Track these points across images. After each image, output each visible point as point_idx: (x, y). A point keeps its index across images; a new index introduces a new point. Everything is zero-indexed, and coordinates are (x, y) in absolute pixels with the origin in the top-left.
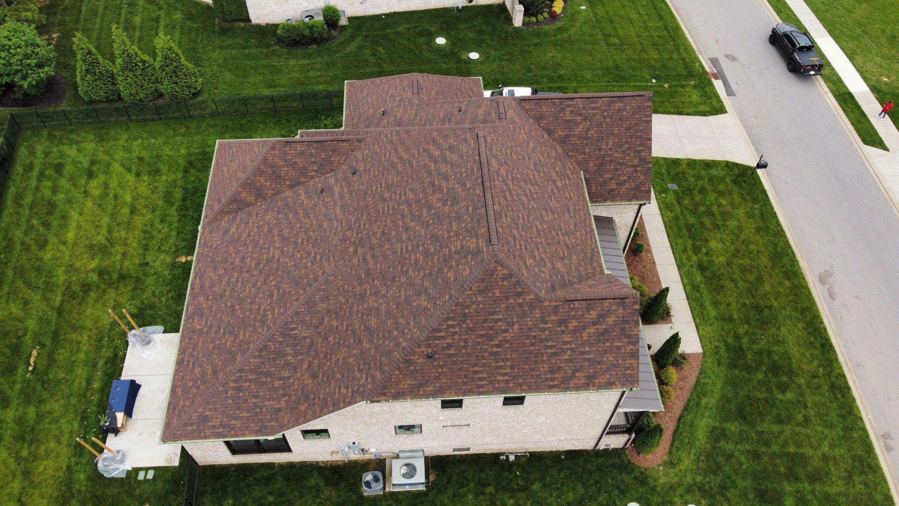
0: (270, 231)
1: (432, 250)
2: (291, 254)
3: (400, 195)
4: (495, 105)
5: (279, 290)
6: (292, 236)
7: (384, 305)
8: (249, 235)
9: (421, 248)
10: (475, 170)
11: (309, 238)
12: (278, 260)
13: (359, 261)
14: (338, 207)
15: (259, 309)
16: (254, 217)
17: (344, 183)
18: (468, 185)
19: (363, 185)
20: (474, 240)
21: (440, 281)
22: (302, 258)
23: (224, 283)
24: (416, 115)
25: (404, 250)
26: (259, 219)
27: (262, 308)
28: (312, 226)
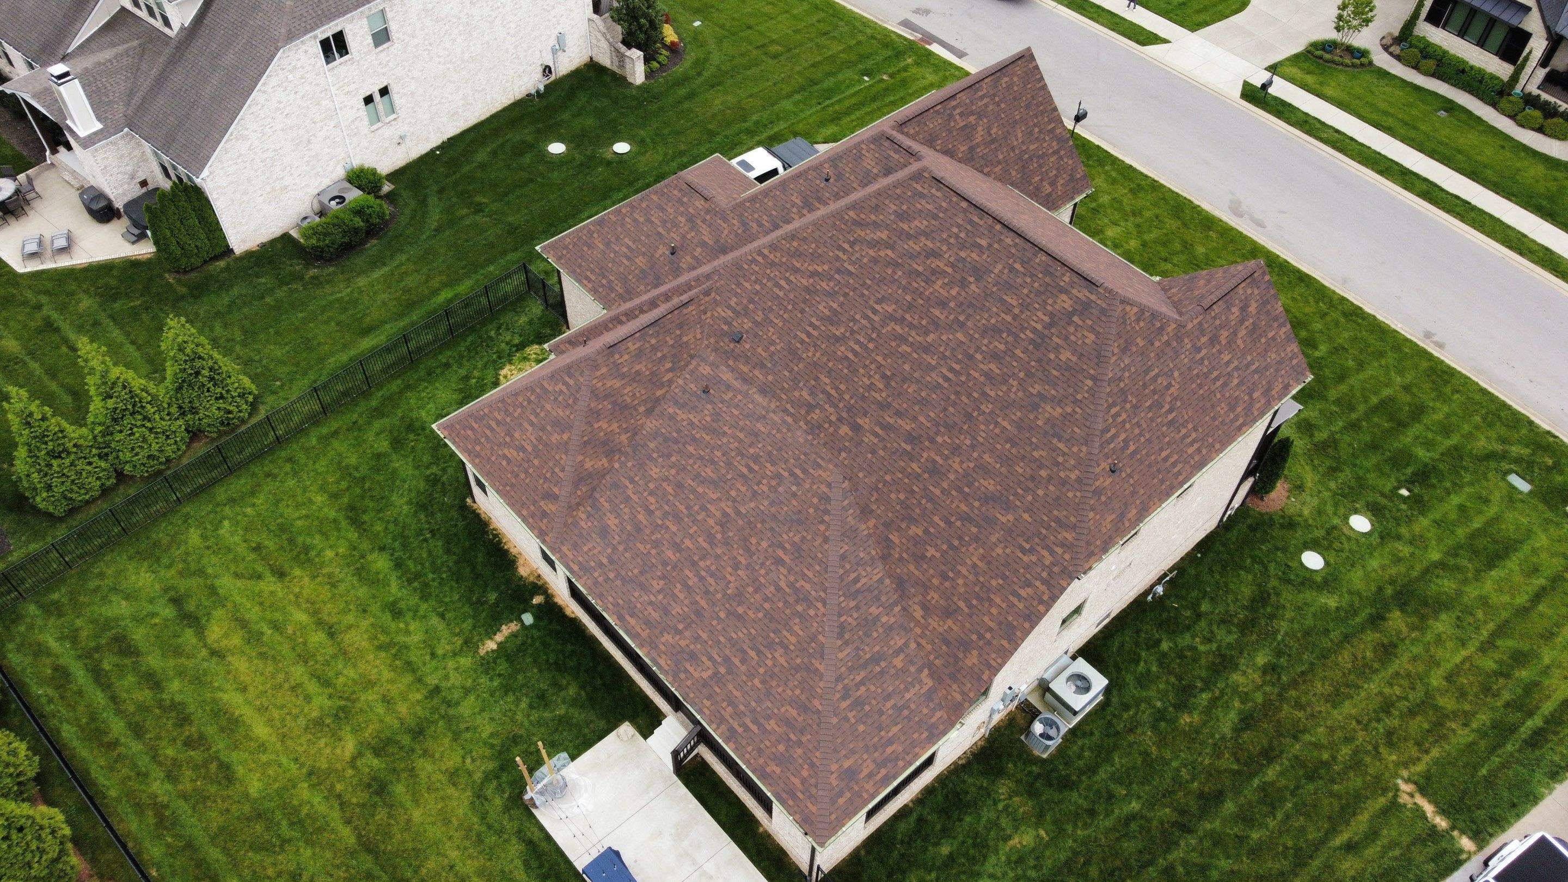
0: (679, 486)
1: (1002, 347)
2: (749, 494)
3: (866, 317)
4: (887, 144)
5: (784, 549)
6: (724, 471)
7: (986, 457)
8: (650, 513)
9: (979, 356)
10: (976, 219)
11: (756, 458)
12: (738, 513)
13: (876, 435)
14: (756, 396)
15: (778, 589)
16: (631, 486)
17: (731, 363)
18: (984, 243)
19: (773, 343)
20: (1064, 297)
21: (1055, 372)
22: (773, 489)
23: (682, 596)
24: (744, 224)
25: (950, 375)
26: (641, 482)
27: (783, 584)
28: (740, 441)
